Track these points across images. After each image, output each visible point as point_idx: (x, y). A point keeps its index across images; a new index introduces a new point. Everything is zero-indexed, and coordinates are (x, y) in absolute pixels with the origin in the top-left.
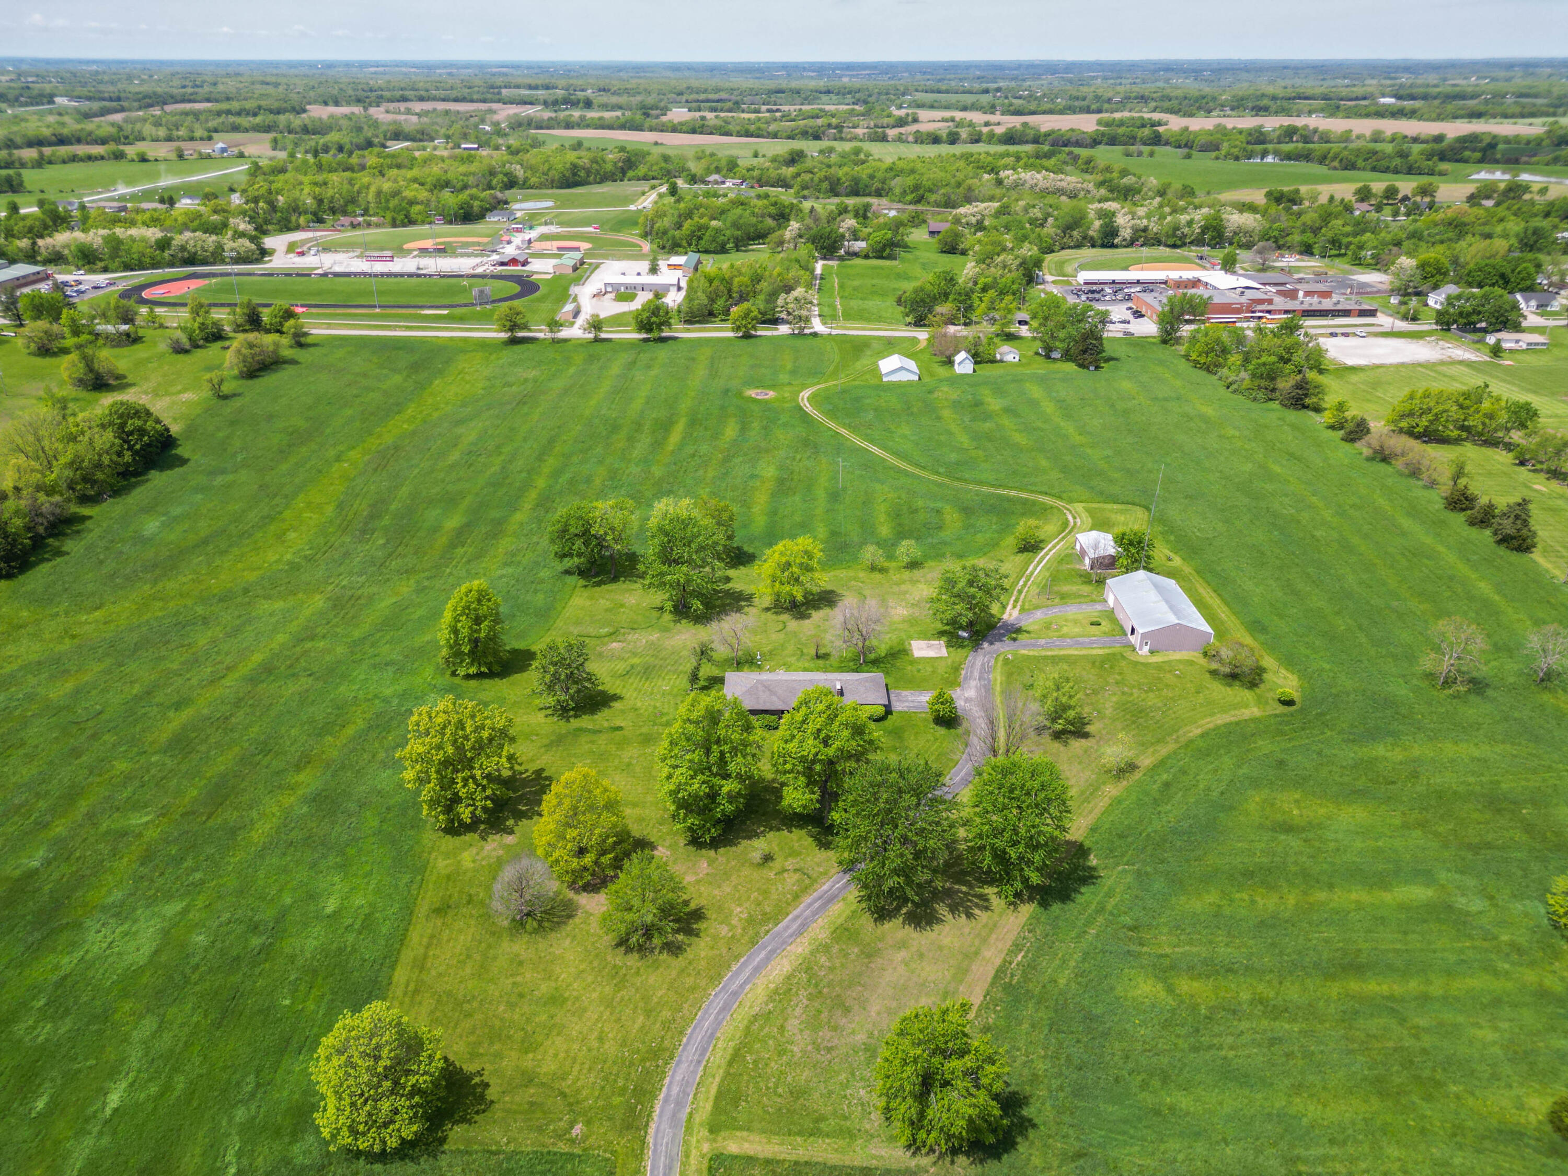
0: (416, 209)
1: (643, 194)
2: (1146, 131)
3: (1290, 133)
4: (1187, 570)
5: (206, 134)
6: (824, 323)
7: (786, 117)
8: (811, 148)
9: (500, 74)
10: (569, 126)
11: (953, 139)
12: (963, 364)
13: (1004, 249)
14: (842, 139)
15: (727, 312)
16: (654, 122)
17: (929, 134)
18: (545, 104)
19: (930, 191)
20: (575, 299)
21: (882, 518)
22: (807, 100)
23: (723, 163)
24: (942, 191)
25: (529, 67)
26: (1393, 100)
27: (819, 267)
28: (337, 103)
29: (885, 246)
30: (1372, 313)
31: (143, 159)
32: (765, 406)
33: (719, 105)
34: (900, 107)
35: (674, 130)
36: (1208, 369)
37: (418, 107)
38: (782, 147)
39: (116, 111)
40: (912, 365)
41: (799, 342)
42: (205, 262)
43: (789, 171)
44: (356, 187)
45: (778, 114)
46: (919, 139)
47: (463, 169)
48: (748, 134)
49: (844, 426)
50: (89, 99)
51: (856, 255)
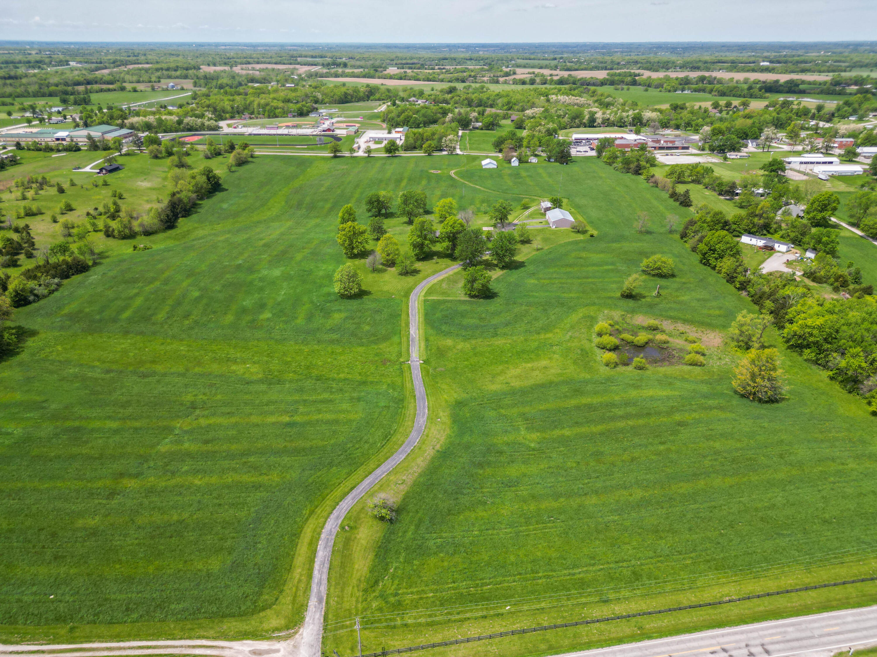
0: (277, 111)
1: (380, 105)
2: (629, 79)
3: (702, 79)
4: (575, 212)
5: (157, 80)
6: (461, 151)
7: (448, 72)
8: (460, 86)
9: (294, 50)
10: (337, 76)
11: (532, 82)
12: (515, 162)
13: (540, 125)
14: (476, 82)
15: (421, 147)
16: (380, 74)
17: (520, 80)
18: (323, 65)
19: (515, 104)
20: (358, 143)
22: (459, 63)
23: (417, 92)
24: (521, 104)
25: (308, 46)
26: (768, 63)
27: (460, 133)
28: (215, 65)
29: (490, 124)
30: (687, 148)
31: (135, 90)
32: (437, 175)
33: (413, 66)
34: (508, 67)
35: (391, 78)
36: (610, 164)
37: (258, 66)
38: (446, 86)
39: (103, 69)
40: (495, 163)
41: (451, 157)
42: (196, 130)
43: (448, 96)
44: (248, 102)
45: (444, 71)
46: (515, 82)
47: (294, 94)
48: (429, 80)
49: (467, 181)
50: (86, 62)
51: (477, 128)
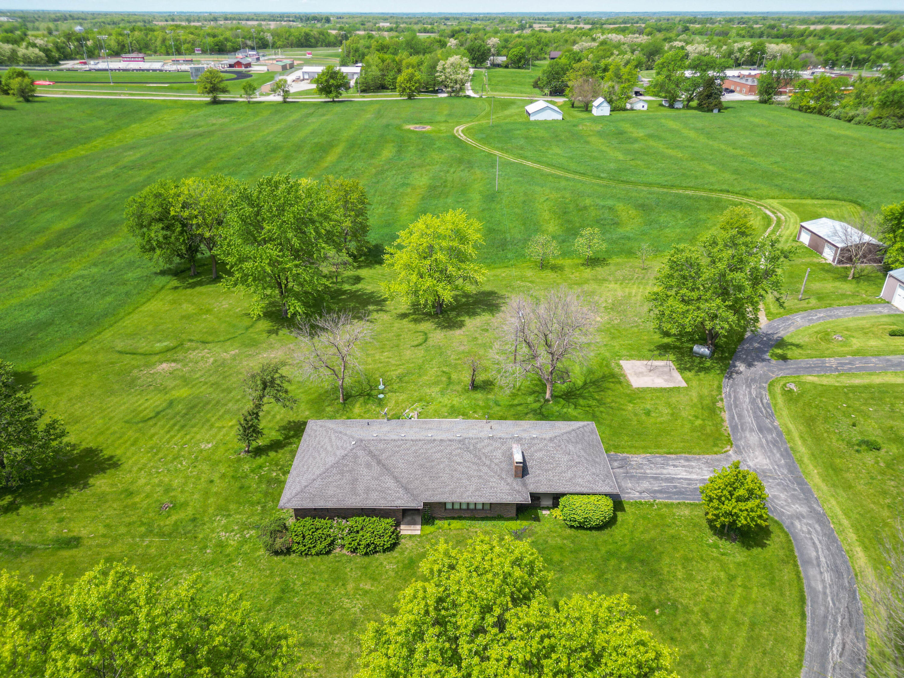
6: (475, 92)
12: (600, 108)
15: (394, 84)
21: (546, 215)
29: (520, 58)
32: (422, 136)
49: (498, 149)
51: (499, 66)
